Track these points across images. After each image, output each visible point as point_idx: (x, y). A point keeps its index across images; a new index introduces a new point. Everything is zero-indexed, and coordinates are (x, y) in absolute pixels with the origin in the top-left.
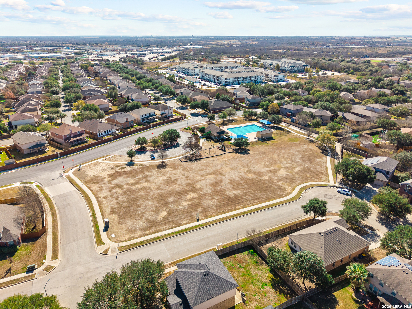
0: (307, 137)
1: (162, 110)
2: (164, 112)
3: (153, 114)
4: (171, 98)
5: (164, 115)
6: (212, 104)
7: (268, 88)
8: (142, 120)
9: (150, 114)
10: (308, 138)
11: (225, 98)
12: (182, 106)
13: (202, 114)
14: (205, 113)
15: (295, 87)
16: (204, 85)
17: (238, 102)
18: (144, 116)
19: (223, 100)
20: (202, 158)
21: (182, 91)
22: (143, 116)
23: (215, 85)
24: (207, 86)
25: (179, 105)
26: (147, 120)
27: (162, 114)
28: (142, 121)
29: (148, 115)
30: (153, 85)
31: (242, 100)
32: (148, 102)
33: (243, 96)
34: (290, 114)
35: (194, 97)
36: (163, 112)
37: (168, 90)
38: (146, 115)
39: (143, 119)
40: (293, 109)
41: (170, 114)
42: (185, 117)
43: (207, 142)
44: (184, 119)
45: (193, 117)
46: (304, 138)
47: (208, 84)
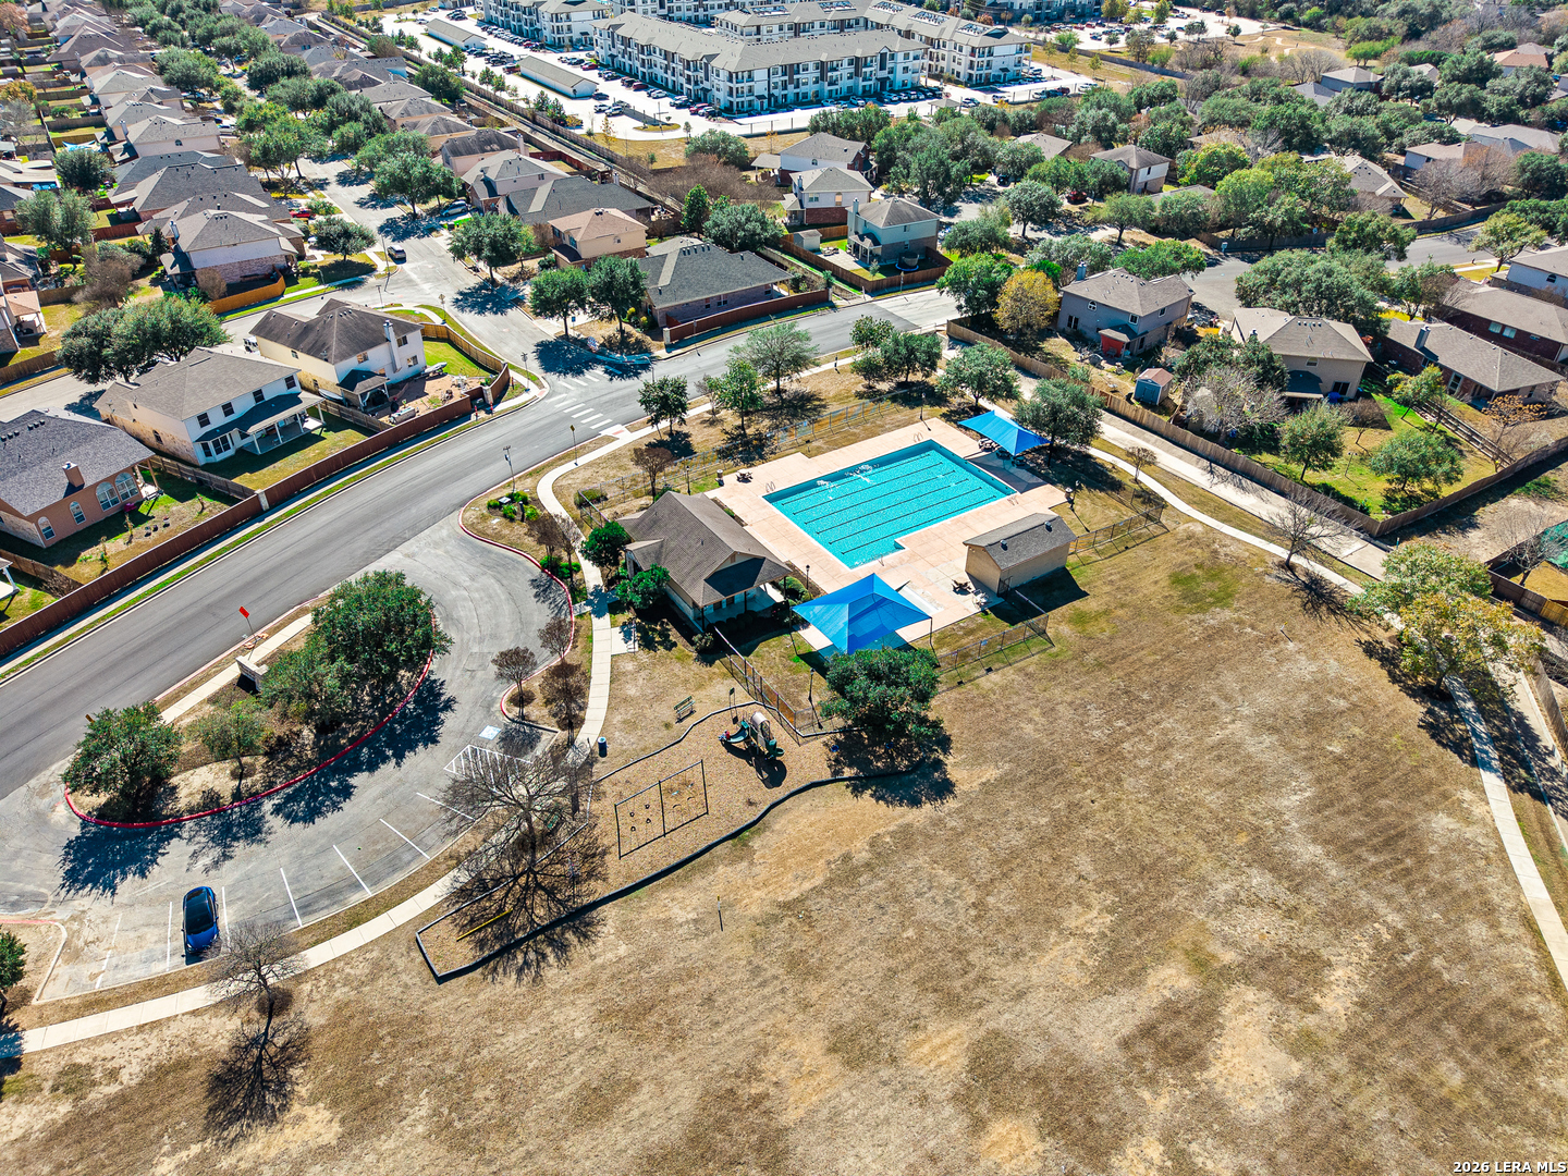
0: (1283, 553)
1: (343, 356)
2: (364, 366)
3: (283, 390)
4: (432, 212)
5: (360, 388)
6: (665, 279)
7: (962, 141)
8: (205, 447)
9: (258, 395)
10: (1288, 566)
11: (741, 226)
12: (493, 281)
13: (609, 344)
14: (623, 343)
15: (1096, 131)
16: (622, 110)
17: (810, 238)
18: (218, 420)
19: (726, 241)
20: (600, 889)
21: (492, 175)
22: (203, 420)
23: (680, 107)
24: (635, 115)
25: (476, 270)
26: (244, 436)
27: (350, 381)
28: (208, 454)
29: (244, 405)
30: (329, 129)
31: (832, 222)
32: (282, 263)
33: (839, 198)
34: (1124, 338)
35: (561, 224)
36: (352, 363)
37: (406, 171)
38: (228, 409)
39: (213, 438)
40: (1139, 312)
41: (405, 371)
42: (503, 388)
43: (644, 656)
44: (497, 401)
45: (552, 377)
46: (1261, 555)
47: (640, 101)
